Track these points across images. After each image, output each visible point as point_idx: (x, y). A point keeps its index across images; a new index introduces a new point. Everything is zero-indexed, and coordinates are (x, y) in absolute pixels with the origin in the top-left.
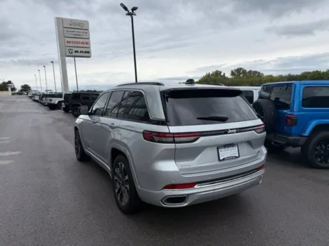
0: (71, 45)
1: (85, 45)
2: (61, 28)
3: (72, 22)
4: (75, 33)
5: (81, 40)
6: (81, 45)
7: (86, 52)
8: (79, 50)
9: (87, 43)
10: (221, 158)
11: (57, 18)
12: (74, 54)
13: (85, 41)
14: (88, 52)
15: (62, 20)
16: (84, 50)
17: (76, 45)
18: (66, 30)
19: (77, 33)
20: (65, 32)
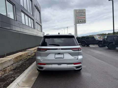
0: (79, 19)
1: (84, 18)
2: (76, 13)
3: (80, 10)
4: (80, 14)
5: (82, 17)
6: (82, 19)
7: (84, 21)
8: (82, 20)
9: (85, 18)
10: (56, 57)
11: (75, 10)
12: (80, 22)
13: (84, 17)
14: (85, 21)
15: (76, 10)
16: (83, 20)
17: (80, 19)
18: (77, 13)
19: (81, 14)
20: (77, 14)
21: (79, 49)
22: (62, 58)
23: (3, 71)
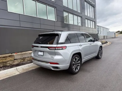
10: (39, 54)
21: (55, 48)
22: (42, 55)
23: (22, 59)
